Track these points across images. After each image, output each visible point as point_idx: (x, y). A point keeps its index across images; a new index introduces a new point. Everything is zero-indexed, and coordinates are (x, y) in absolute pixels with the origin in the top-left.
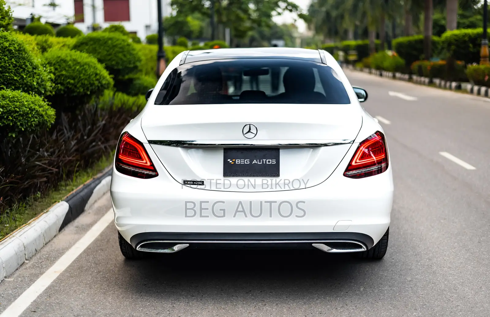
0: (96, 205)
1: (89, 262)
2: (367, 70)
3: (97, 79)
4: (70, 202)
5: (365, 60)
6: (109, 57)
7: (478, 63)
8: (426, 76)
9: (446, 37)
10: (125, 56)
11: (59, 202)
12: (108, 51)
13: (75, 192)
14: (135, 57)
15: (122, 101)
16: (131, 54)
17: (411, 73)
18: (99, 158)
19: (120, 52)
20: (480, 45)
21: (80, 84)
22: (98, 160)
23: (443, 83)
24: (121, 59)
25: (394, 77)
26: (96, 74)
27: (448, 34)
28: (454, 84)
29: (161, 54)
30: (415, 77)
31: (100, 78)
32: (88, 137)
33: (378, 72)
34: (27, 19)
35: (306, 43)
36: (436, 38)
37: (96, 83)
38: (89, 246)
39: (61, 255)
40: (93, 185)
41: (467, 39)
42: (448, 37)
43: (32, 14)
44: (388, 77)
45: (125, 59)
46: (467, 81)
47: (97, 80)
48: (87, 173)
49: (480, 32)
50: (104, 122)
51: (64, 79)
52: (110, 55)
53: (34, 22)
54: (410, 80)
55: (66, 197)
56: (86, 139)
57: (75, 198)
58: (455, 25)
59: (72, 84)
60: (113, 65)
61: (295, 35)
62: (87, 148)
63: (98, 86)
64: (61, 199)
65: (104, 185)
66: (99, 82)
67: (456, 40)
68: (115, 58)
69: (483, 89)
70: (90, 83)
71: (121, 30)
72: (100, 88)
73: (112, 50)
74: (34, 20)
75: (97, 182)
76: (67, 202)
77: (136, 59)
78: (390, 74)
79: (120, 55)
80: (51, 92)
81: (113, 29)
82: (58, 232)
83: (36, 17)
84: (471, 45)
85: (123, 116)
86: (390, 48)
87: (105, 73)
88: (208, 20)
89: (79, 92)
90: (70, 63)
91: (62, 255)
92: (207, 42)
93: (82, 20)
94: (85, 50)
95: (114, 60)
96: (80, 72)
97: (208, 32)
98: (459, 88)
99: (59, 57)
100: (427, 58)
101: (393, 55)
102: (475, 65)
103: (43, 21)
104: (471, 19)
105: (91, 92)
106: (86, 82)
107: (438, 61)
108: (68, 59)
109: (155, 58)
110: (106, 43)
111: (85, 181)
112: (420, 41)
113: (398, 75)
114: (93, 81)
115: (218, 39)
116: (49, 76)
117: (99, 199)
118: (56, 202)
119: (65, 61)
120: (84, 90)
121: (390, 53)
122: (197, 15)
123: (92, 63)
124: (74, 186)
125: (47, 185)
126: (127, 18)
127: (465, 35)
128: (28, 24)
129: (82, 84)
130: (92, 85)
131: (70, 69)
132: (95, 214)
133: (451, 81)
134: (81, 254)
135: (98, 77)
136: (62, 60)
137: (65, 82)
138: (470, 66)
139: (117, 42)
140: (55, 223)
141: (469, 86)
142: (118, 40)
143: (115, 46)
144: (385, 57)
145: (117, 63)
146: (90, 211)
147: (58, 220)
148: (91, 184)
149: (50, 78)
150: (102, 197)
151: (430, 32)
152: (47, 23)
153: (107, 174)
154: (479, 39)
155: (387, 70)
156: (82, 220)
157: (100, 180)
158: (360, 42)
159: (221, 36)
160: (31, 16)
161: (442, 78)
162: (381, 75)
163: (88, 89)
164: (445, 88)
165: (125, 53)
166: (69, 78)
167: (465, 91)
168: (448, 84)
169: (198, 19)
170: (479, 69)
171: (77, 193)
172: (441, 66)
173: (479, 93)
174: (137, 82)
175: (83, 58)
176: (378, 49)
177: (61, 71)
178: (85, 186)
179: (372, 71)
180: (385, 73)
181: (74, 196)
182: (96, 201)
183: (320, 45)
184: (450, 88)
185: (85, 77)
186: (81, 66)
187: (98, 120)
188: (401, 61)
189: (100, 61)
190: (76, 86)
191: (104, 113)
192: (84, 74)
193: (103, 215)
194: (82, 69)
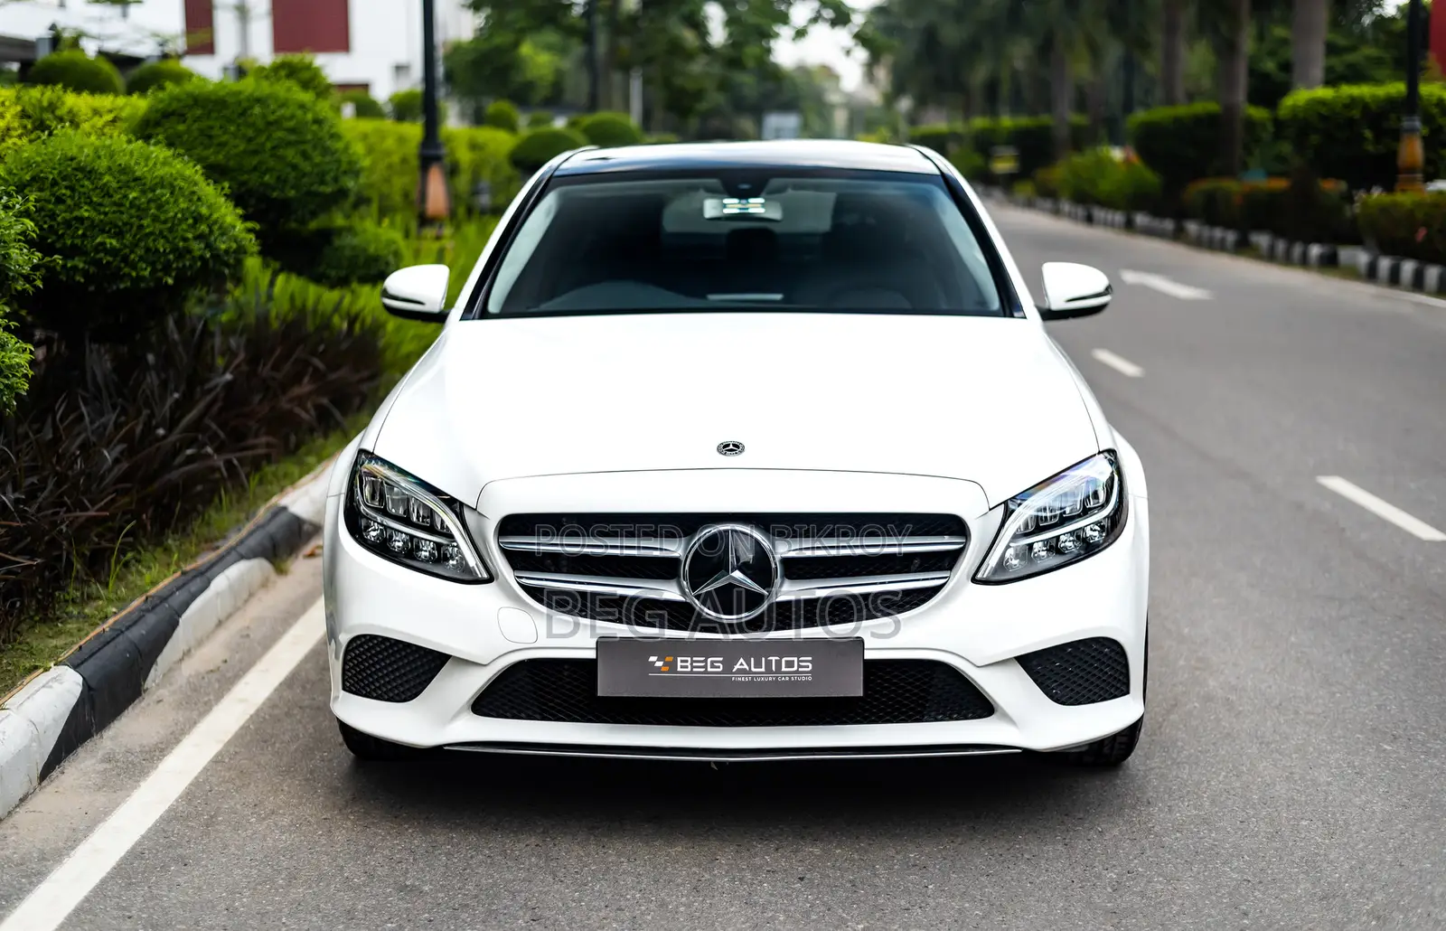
0: (189, 668)
1: (130, 917)
2: (1048, 204)
3: (198, 233)
4: (90, 666)
5: (1042, 174)
6: (255, 161)
7: (1389, 188)
8: (1228, 225)
9: (1294, 107)
10: (305, 156)
11: (47, 670)
12: (250, 140)
13: (111, 629)
14: (339, 161)
15: (298, 303)
16: (326, 151)
17: (1180, 215)
18: (209, 497)
19: (289, 144)
20: (1396, 135)
21: (140, 252)
22: (208, 502)
23: (1281, 246)
24: (294, 167)
25: (1129, 226)
26: (198, 218)
27: (1300, 97)
28: (1315, 250)
29: (432, 152)
30: (1192, 227)
31: (211, 232)
32: (170, 430)
33: (1081, 211)
34: (40, 40)
35: (862, 124)
36: (1258, 113)
37: (197, 247)
38: (139, 844)
39: (31, 883)
40: (180, 596)
41: (1356, 113)
42: (1300, 107)
43: (53, 27)
44: (1112, 225)
45: (306, 167)
46: (1356, 241)
47: (200, 237)
48: (167, 550)
49: (1395, 95)
50: (228, 377)
51: (84, 235)
52: (255, 152)
53: (61, 51)
54: (1178, 236)
55: (76, 647)
56: (164, 437)
57: (108, 650)
58: (1318, 72)
59: (113, 252)
60: (266, 185)
61: (833, 98)
62: (166, 466)
63: (202, 258)
64: (54, 657)
65: (218, 594)
66: (208, 246)
67: (1323, 118)
68: (271, 163)
69: (1408, 267)
70: (175, 250)
71: (305, 75)
72: (211, 264)
73: (263, 138)
74: (61, 46)
75: (193, 587)
76: (75, 667)
77: (344, 167)
78: (1119, 217)
79: (291, 154)
80: (27, 278)
81: (283, 73)
82: (35, 782)
83: (66, 35)
84: (1368, 134)
85: (299, 353)
86: (1115, 140)
87: (228, 214)
88: (578, 49)
89: (140, 278)
90: (107, 178)
91: (33, 885)
92: (575, 116)
93: (208, 48)
94: (160, 137)
95: (268, 170)
96: (141, 211)
97: (578, 86)
98: (1329, 263)
99: (72, 159)
100: (1229, 172)
101: (1127, 161)
102: (1377, 193)
103: (90, 48)
104: (1351, 58)
105: (176, 279)
106: (161, 245)
107: (1258, 181)
108: (103, 164)
109: (415, 162)
110: (243, 113)
111: (154, 583)
112: (1210, 121)
113: (1141, 219)
114: (185, 240)
115: (609, 106)
116: (19, 228)
117: (200, 643)
118: (36, 668)
119: (90, 173)
120: (153, 272)
121: (1117, 154)
122: (551, 36)
123: (184, 179)
124: (110, 601)
125: (13, 604)
126: (340, 41)
127: (1353, 102)
128: (43, 54)
129: (148, 250)
130: (181, 253)
131: (107, 201)
132: (179, 706)
133: (1308, 241)
134: (103, 882)
135: (203, 228)
136: (79, 169)
137: (89, 245)
138: (1361, 195)
139: (282, 112)
140: (23, 753)
141: (1362, 258)
142: (284, 105)
143: (276, 123)
144: (1103, 165)
145: (281, 181)
146: (163, 692)
147: (37, 739)
148: (172, 593)
149: (23, 233)
150: (209, 636)
151: (1241, 95)
152: (101, 53)
153: (234, 554)
154: (1393, 116)
155: (1108, 204)
156: (132, 728)
157: (204, 576)
158: (1024, 121)
159: (617, 98)
160: (52, 32)
161: (1277, 232)
162: (1089, 220)
163: (167, 269)
164: (1287, 261)
165: (308, 147)
166: (103, 231)
167: (1351, 273)
168: (1297, 250)
169: (549, 48)
170: (1395, 205)
171: (118, 632)
172: (1273, 196)
173: (1394, 279)
174: (348, 240)
175: (151, 164)
176: (1080, 140)
177: (78, 206)
178: (149, 606)
179: (1061, 206)
180: (1099, 213)
181: (104, 642)
182: (187, 653)
183: (903, 127)
184: (1304, 262)
185: (159, 226)
186: (143, 192)
187: (211, 368)
188: (1150, 177)
189: (215, 172)
190: (125, 259)
191: (233, 342)
192: (155, 219)
193: (207, 708)
194: (150, 201)
